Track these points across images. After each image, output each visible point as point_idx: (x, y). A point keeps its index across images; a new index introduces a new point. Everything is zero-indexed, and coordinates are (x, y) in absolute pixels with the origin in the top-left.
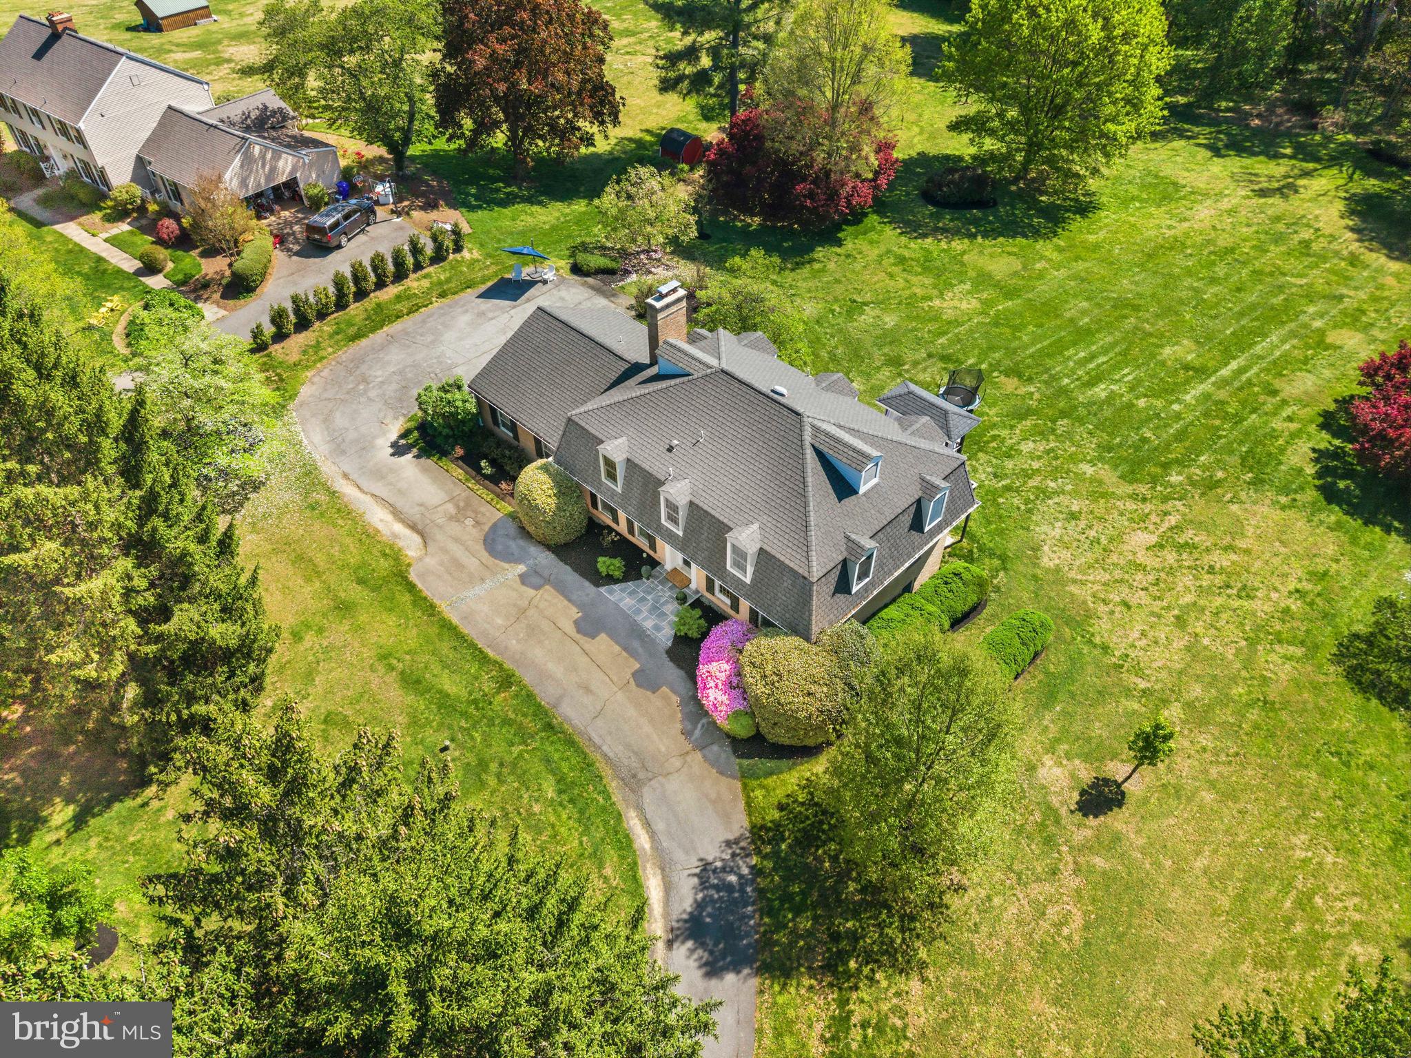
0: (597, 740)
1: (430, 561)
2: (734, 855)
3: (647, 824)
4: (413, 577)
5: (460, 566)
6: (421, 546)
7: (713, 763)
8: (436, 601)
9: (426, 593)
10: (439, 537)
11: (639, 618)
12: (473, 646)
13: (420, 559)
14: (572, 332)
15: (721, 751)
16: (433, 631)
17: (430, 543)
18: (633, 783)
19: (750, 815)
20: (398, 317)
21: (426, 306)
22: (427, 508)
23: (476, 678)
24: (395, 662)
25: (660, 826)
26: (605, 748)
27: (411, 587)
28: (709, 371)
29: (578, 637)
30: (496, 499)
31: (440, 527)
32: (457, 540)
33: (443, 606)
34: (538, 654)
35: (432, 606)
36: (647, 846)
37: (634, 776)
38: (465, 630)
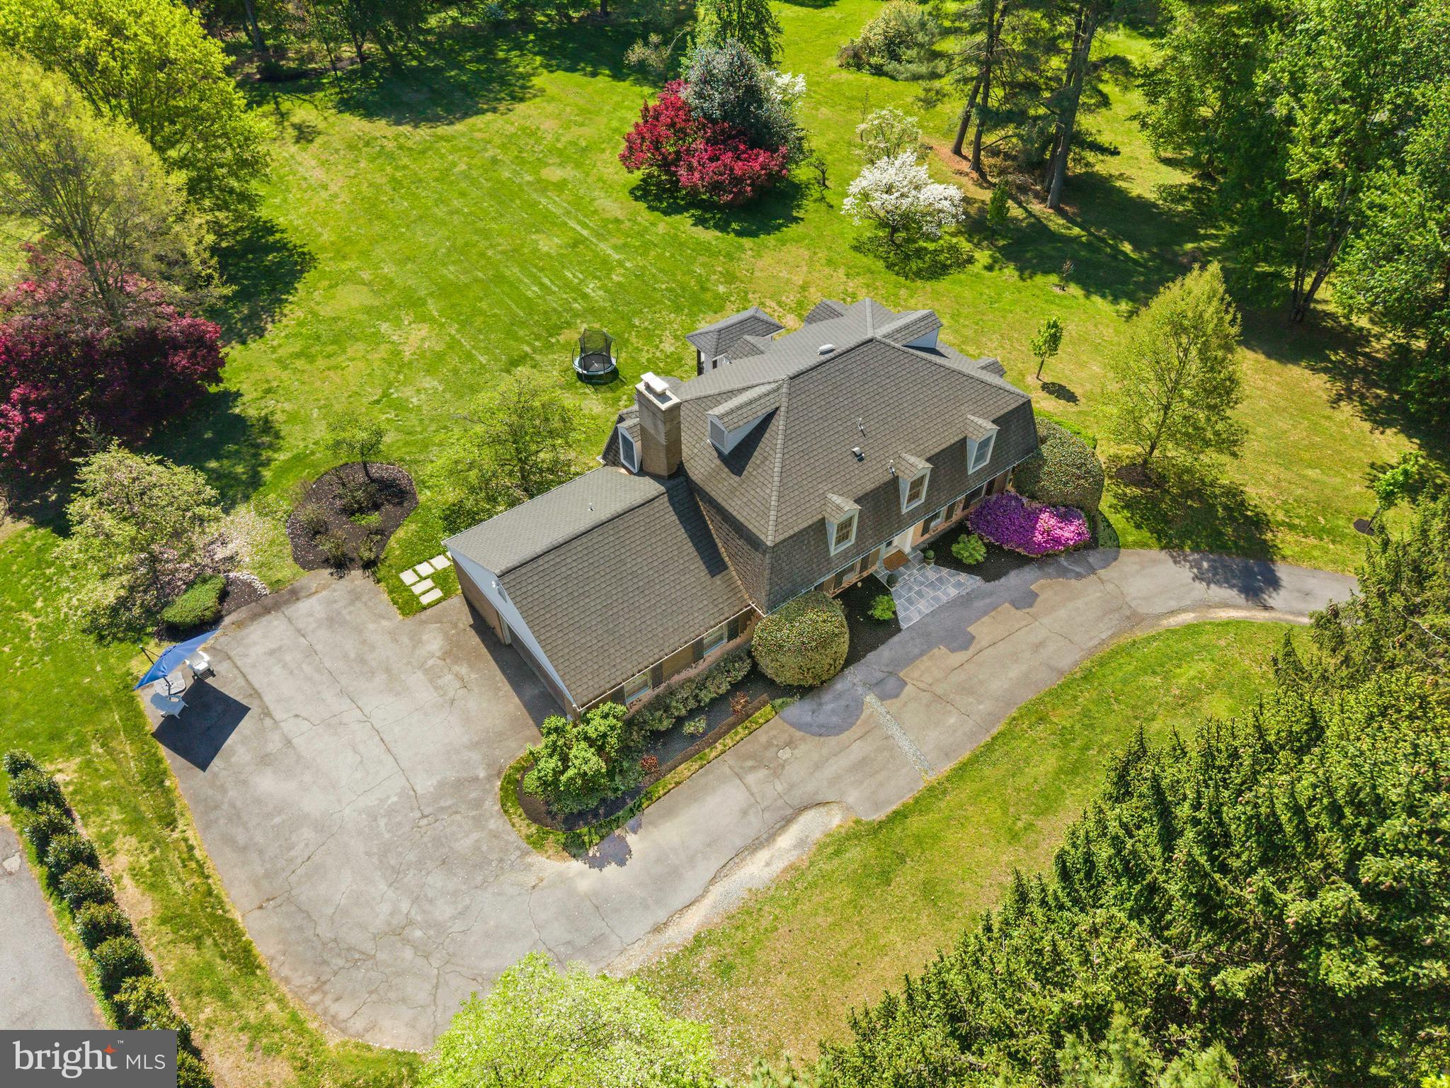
0: (1095, 642)
1: (852, 797)
2: (1185, 560)
3: (1172, 613)
4: (881, 816)
5: (863, 762)
6: (823, 810)
7: (1106, 565)
8: (922, 786)
9: (908, 798)
10: (810, 787)
11: (944, 599)
12: (989, 747)
13: (849, 809)
14: (574, 544)
15: (1093, 558)
16: (969, 788)
17: (820, 798)
18: (1135, 619)
19: (1150, 547)
20: (209, 893)
21: (191, 848)
22: (751, 806)
23: (1034, 741)
24: (1020, 824)
25: (1173, 604)
26: (1104, 636)
27: (899, 816)
28: (784, 390)
29: (972, 650)
30: (747, 723)
31: (792, 786)
32: (817, 767)
33: (931, 778)
34: (998, 685)
35: (931, 789)
36: (1192, 615)
37: (1128, 618)
38: (966, 755)
